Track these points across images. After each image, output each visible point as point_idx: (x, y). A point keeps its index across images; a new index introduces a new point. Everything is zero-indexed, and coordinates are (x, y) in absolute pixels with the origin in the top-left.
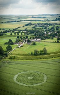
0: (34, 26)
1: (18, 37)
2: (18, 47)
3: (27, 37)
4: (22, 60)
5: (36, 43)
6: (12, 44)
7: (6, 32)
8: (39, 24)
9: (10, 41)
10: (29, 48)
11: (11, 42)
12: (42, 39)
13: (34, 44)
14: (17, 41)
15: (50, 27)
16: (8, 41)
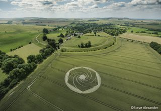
1: (67, 32)
3: (73, 32)
4: (72, 53)
5: (81, 36)
6: (63, 37)
7: (59, 28)
8: (79, 23)
9: (62, 34)
10: (76, 40)
11: (62, 36)
12: (84, 33)
13: (79, 37)
14: (67, 35)
15: (87, 25)
16: (59, 34)
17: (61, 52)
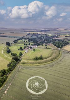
0: (31, 35)
1: (25, 44)
2: (25, 53)
6: (22, 50)
13: (34, 50)
14: (25, 48)
15: (40, 36)
17: (22, 65)
